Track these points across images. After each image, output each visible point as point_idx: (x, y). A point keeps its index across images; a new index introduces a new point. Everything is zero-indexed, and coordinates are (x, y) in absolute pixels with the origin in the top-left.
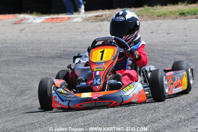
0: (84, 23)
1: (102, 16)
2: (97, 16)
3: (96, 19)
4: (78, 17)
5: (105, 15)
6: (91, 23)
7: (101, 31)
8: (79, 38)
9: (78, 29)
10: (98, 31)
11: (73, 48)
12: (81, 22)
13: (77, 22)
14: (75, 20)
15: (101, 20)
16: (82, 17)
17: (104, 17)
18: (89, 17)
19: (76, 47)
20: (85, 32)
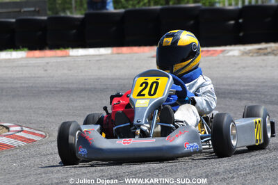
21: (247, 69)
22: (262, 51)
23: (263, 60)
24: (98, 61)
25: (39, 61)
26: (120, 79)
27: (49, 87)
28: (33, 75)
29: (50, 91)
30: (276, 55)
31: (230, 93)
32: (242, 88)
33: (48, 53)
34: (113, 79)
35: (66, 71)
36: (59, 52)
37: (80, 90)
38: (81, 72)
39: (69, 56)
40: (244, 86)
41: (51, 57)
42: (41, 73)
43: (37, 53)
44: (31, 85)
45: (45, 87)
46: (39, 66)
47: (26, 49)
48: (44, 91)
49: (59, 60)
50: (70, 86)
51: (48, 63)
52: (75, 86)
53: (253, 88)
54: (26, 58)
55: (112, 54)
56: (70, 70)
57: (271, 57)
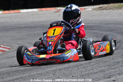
0: (93, 11)
1: (102, 7)
2: (100, 7)
3: (99, 9)
4: (89, 8)
5: (104, 6)
6: (97, 11)
7: (102, 15)
8: (91, 19)
9: (90, 14)
10: (101, 15)
11: (87, 24)
12: (91, 11)
13: (89, 11)
14: (88, 10)
15: (102, 10)
16: (91, 8)
17: (104, 8)
18: (96, 8)
19: (89, 23)
20: (93, 16)
21: (95, 16)
22: (101, 8)
23: (101, 12)
24: (32, 14)
25: (7, 15)
26: (42, 22)
27: (12, 27)
28: (5, 22)
29: (13, 28)
30: (106, 10)
31: (87, 27)
32: (93, 25)
33: (12, 11)
34: (39, 22)
35: (19, 19)
36: (16, 11)
37: (25, 27)
38: (26, 19)
39: (21, 13)
40: (93, 24)
41: (13, 13)
42: (8, 20)
43: (7, 12)
44: (4, 26)
45: (10, 27)
46: (8, 17)
47: (2, 10)
48: (10, 28)
49: (16, 14)
50: (21, 26)
51: (11, 16)
52: (23, 26)
53: (97, 24)
54: (2, 14)
55: (38, 11)
56: (21, 19)
57: (105, 11)
